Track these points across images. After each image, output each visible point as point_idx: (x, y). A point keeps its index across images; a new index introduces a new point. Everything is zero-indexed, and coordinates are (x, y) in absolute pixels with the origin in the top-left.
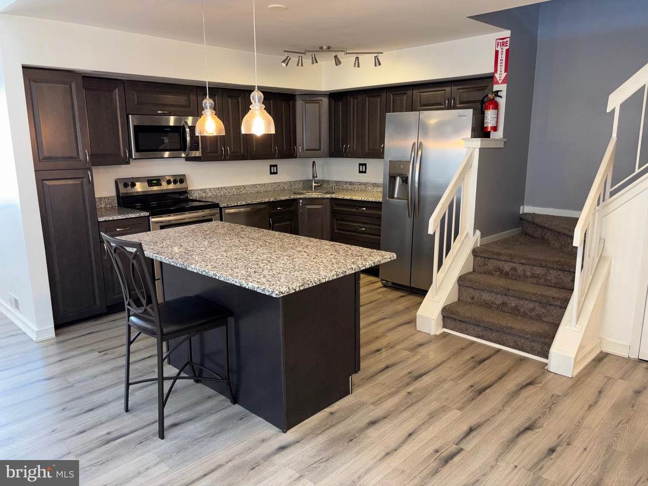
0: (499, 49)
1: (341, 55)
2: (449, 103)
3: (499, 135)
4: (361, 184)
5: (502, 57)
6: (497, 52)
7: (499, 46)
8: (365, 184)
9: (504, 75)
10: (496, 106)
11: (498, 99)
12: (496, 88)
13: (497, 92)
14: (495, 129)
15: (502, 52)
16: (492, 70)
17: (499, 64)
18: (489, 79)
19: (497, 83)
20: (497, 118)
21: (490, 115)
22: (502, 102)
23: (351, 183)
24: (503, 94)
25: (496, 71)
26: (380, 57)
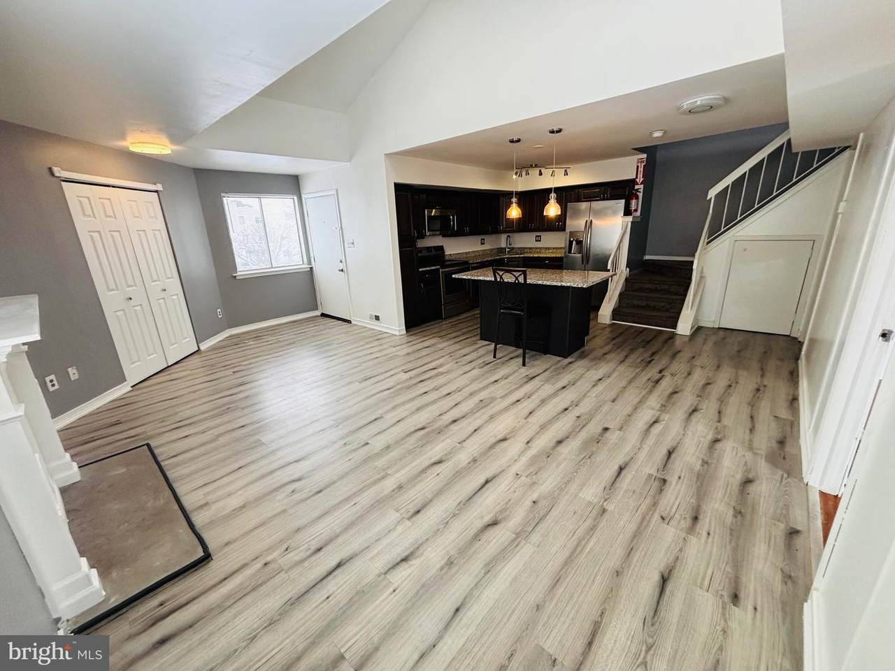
0: (639, 165)
1: (543, 170)
2: (604, 196)
3: (638, 213)
4: (537, 248)
5: (641, 169)
6: (638, 167)
7: (639, 163)
8: (541, 248)
9: (642, 179)
10: (637, 198)
11: (638, 193)
12: (636, 187)
13: (637, 189)
14: (636, 210)
15: (641, 166)
16: (635, 177)
17: (639, 173)
18: (632, 182)
19: (638, 184)
20: (638, 204)
21: (633, 202)
22: (641, 195)
23: (530, 248)
24: (642, 190)
25: (637, 178)
26: (568, 170)
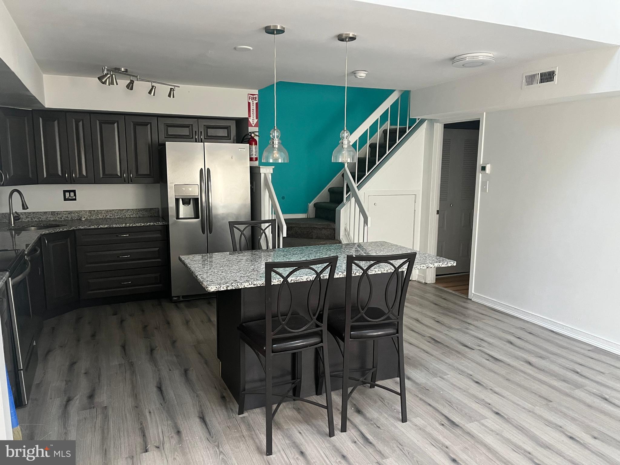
0: (250, 101)
5: (253, 107)
6: (249, 103)
7: (250, 99)
9: (256, 121)
12: (250, 129)
15: (253, 104)
17: (251, 113)
19: (251, 126)
20: (257, 151)
25: (250, 117)
